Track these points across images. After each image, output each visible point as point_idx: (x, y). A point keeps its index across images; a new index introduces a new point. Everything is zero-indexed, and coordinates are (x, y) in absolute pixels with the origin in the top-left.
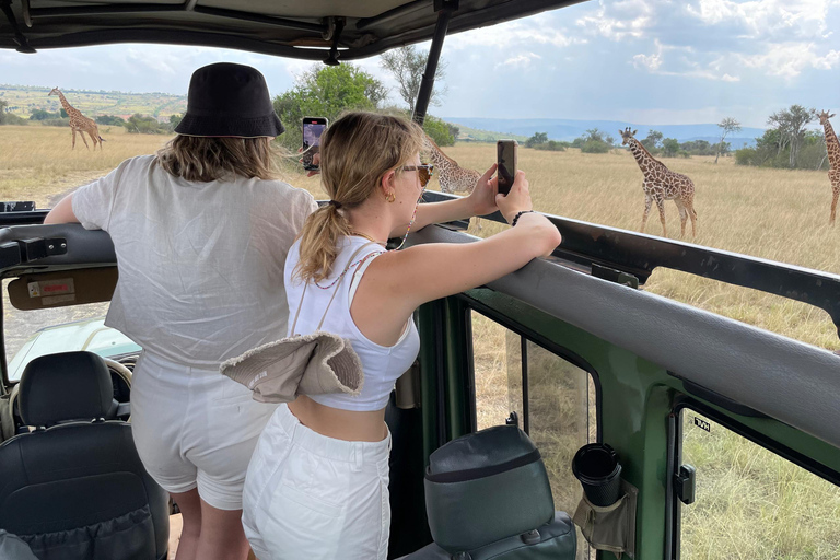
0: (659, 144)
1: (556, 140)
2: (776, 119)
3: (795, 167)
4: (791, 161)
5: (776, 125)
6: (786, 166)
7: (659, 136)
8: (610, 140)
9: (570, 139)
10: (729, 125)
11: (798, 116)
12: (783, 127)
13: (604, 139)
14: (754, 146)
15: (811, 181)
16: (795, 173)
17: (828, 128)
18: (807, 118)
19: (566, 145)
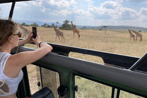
0: (46, 26)
1: (27, 24)
2: (64, 22)
3: (67, 30)
4: (67, 29)
5: (64, 23)
6: (66, 30)
7: (46, 24)
8: (38, 25)
9: (30, 24)
10: (57, 23)
11: (67, 22)
12: (65, 23)
13: (37, 24)
14: (61, 26)
15: (70, 32)
16: (68, 31)
17: (72, 24)
18: (68, 22)
19: (29, 25)
